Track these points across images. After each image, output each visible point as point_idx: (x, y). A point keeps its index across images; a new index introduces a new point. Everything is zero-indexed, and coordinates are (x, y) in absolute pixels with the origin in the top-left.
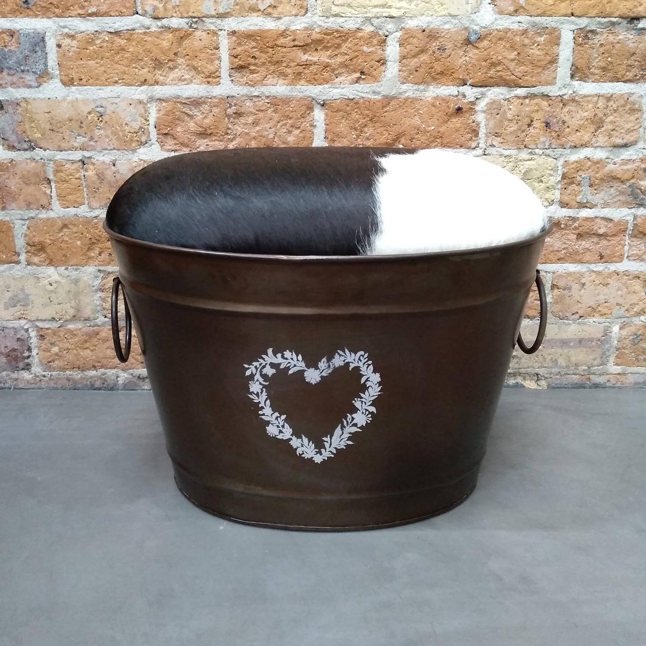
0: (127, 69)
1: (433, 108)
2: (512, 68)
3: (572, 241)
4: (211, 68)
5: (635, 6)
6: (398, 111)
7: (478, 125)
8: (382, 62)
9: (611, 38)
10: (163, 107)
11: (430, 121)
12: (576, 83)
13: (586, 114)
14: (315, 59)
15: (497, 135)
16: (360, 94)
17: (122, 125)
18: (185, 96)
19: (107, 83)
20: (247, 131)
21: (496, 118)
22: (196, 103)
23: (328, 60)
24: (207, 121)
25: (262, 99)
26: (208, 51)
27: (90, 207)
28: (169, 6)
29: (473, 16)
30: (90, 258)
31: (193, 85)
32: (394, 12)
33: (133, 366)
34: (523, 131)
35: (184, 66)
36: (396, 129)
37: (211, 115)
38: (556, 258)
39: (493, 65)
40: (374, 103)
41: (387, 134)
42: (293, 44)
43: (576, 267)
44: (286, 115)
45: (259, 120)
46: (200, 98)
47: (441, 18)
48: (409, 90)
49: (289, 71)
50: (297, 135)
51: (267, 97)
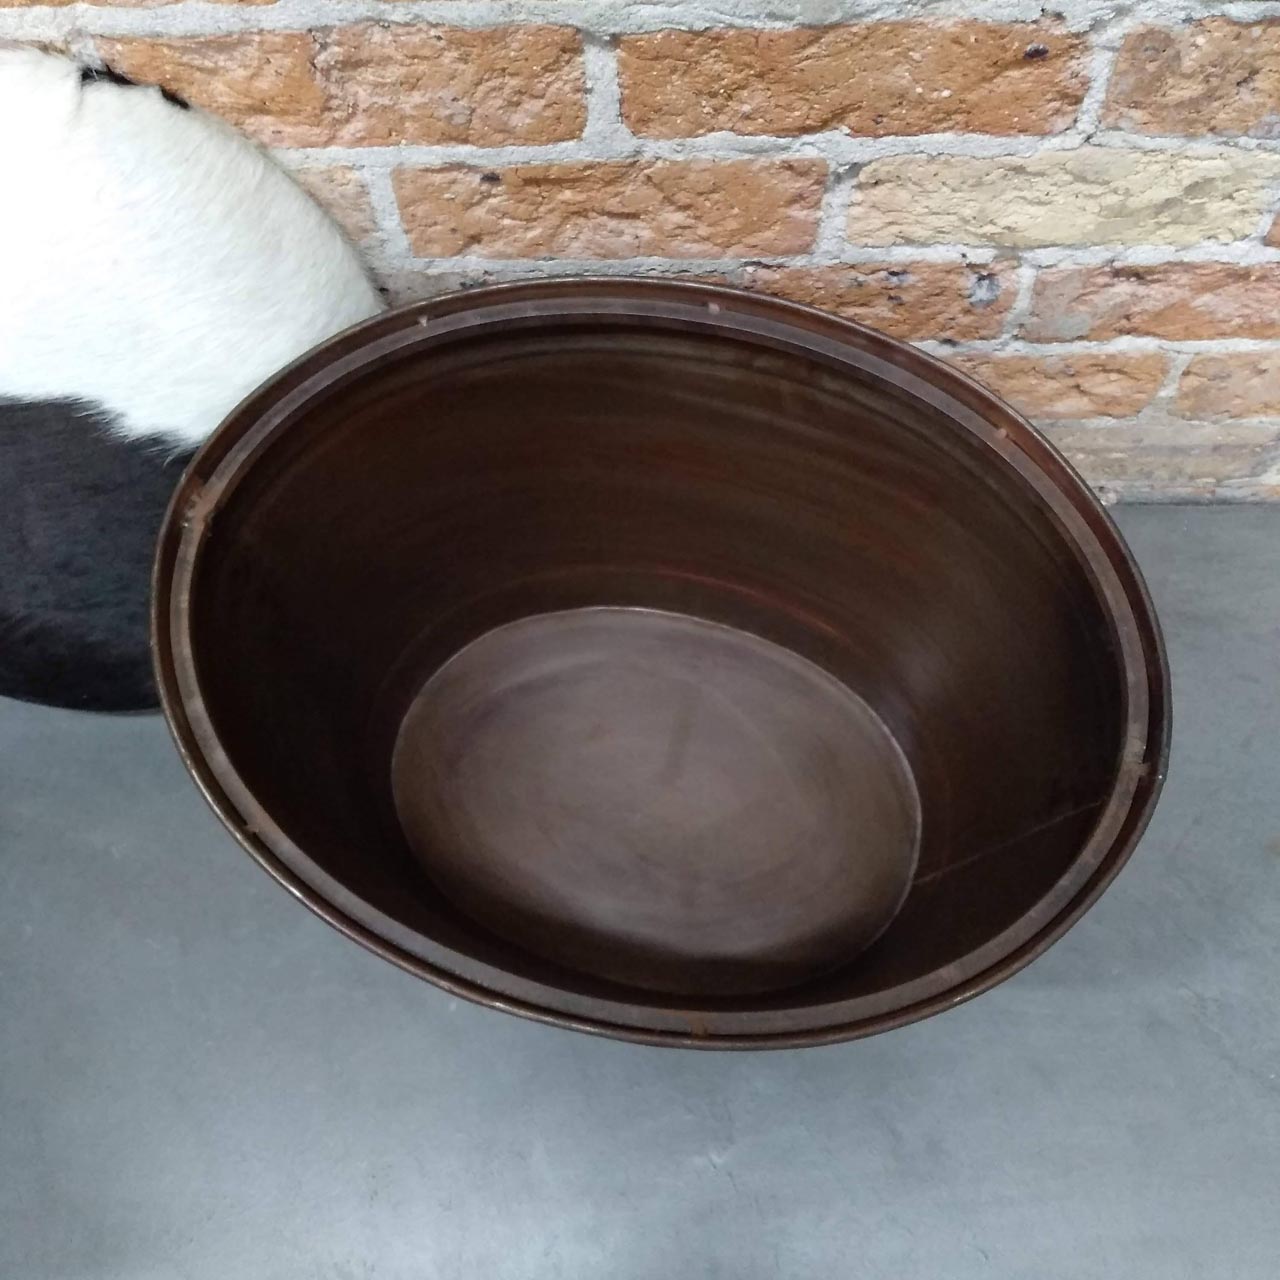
1: (956, 48)
3: (1266, 304)
6: (846, 56)
7: (1086, 84)
11: (940, 77)
15: (1137, 105)
16: (727, 19)
18: (176, 32)
20: (386, 101)
21: (1144, 69)
22: (218, 44)
24: (262, 84)
25: (420, 30)
34: (1220, 98)
36: (833, 97)
37: (270, 70)
38: (1212, 331)
40: (772, 41)
41: (805, 108)
43: (1254, 344)
44: (498, 67)
45: (418, 80)
46: (227, 36)
50: (537, 114)
51: (435, 26)
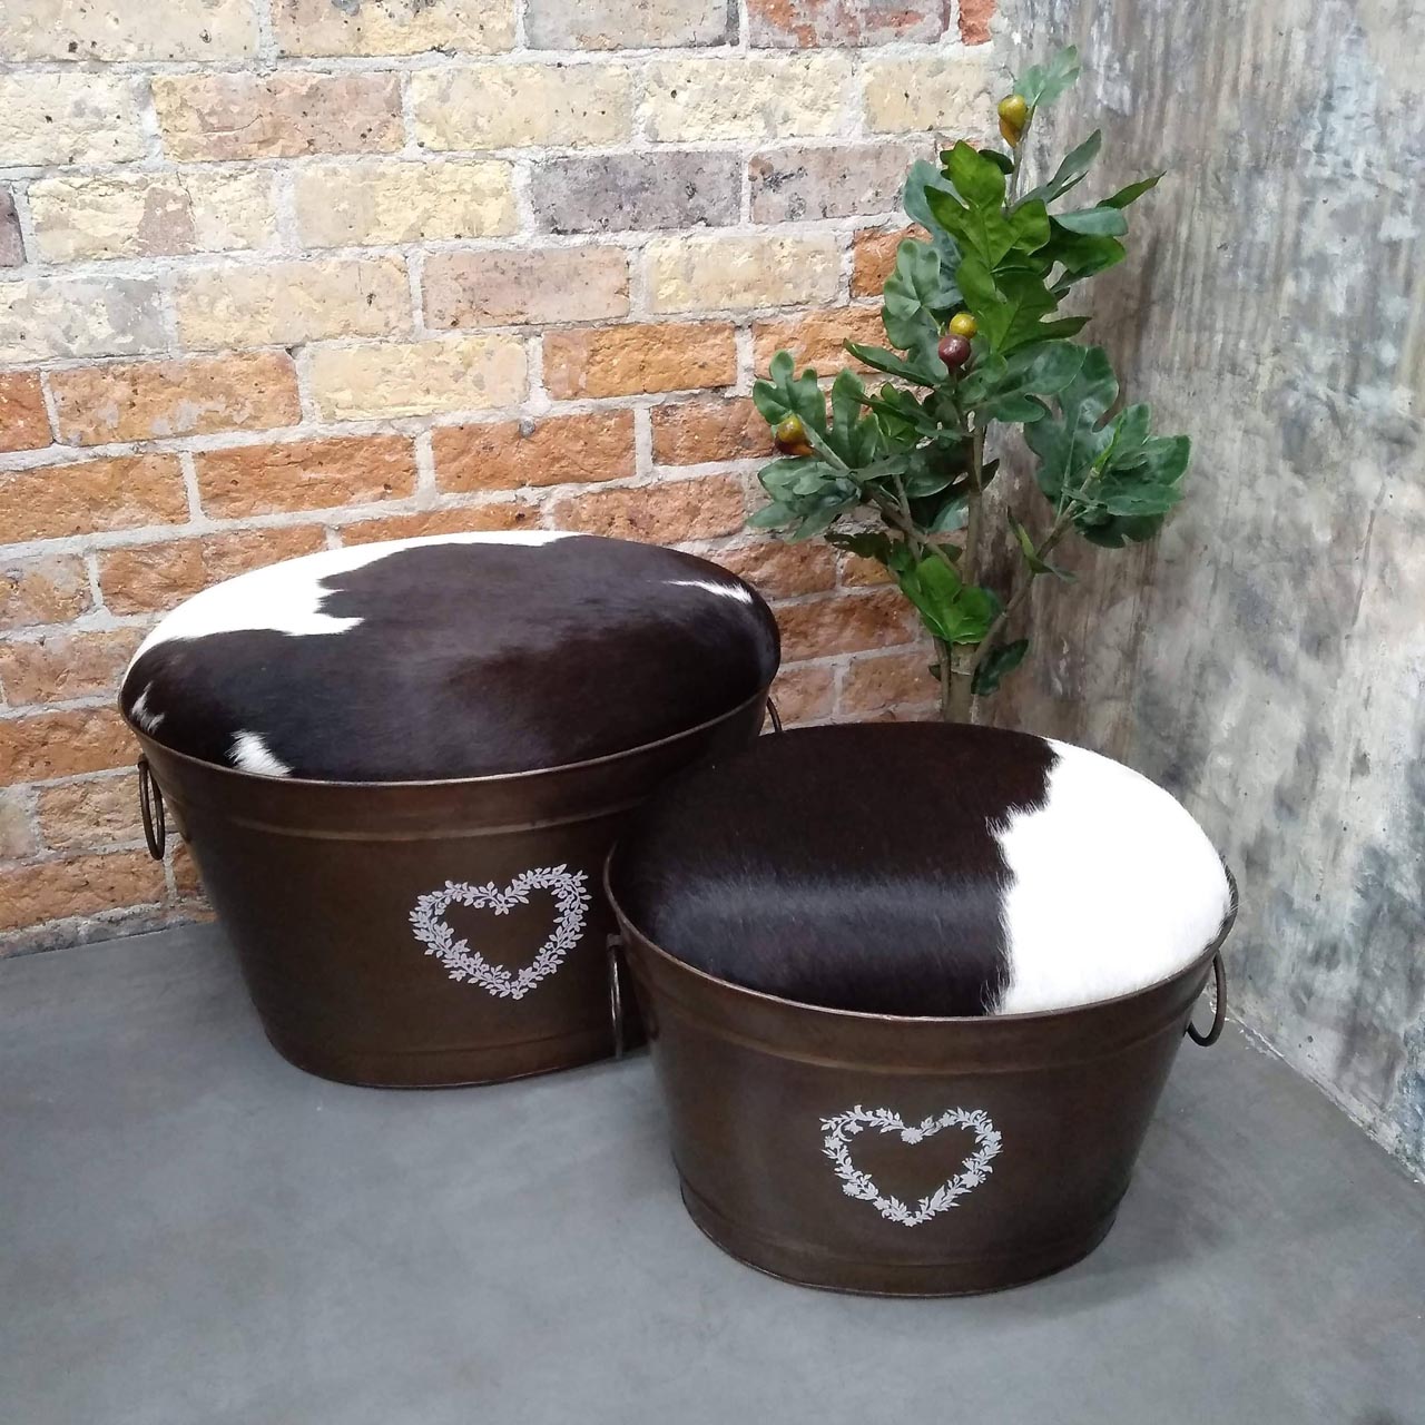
0: (47, 516)
2: (579, 462)
4: (174, 502)
5: (718, 375)
8: (413, 470)
9: (695, 412)
10: (109, 559)
12: (660, 469)
13: (677, 504)
14: (321, 476)
16: (388, 513)
17: (49, 590)
18: (140, 542)
19: (20, 539)
22: (158, 548)
23: (338, 476)
24: (176, 569)
25: (253, 533)
26: (167, 480)
27: (10, 704)
28: (103, 430)
29: (523, 406)
30: (18, 772)
31: (149, 526)
32: (419, 410)
33: (98, 908)
35: (134, 503)
37: (180, 561)
39: (556, 460)
42: (287, 460)
46: (162, 542)
47: (480, 412)
48: (451, 500)
49: (286, 494)
51: (260, 529)
